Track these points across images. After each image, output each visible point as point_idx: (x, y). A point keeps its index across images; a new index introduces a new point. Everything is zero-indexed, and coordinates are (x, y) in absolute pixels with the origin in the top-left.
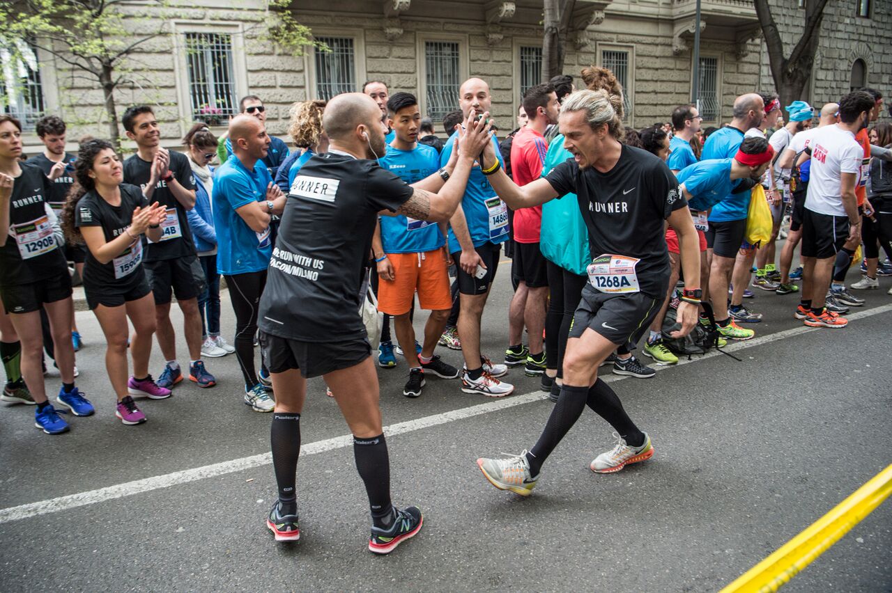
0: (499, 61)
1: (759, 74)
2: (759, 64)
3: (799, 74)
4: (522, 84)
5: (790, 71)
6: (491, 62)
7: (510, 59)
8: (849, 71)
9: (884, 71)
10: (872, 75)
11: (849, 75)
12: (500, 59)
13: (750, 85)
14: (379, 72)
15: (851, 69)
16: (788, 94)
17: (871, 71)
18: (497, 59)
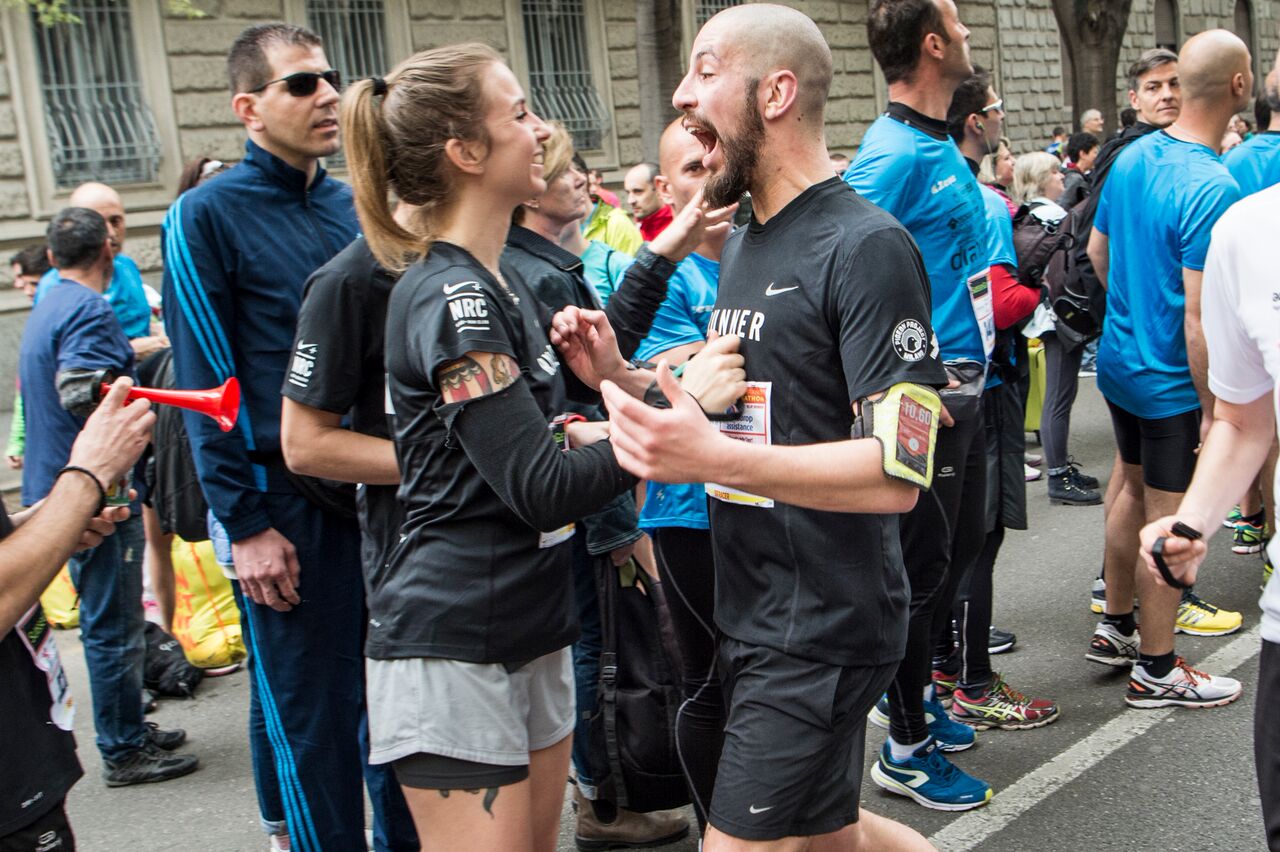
0: (475, 18)
1: (995, 26)
2: (992, 5)
3: (1110, 23)
4: (532, 68)
5: (1094, 16)
6: (457, 21)
7: (499, 13)
8: (1149, 12)
9: (1208, 10)
10: (1189, 19)
11: (1151, 20)
12: (478, 12)
13: (982, 49)
14: (196, 53)
15: (1152, 8)
16: (1094, 64)
17: (1187, 11)
18: (471, 13)
